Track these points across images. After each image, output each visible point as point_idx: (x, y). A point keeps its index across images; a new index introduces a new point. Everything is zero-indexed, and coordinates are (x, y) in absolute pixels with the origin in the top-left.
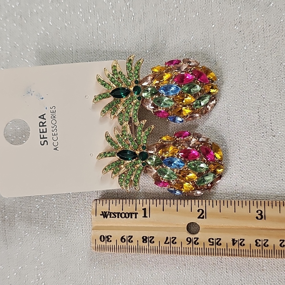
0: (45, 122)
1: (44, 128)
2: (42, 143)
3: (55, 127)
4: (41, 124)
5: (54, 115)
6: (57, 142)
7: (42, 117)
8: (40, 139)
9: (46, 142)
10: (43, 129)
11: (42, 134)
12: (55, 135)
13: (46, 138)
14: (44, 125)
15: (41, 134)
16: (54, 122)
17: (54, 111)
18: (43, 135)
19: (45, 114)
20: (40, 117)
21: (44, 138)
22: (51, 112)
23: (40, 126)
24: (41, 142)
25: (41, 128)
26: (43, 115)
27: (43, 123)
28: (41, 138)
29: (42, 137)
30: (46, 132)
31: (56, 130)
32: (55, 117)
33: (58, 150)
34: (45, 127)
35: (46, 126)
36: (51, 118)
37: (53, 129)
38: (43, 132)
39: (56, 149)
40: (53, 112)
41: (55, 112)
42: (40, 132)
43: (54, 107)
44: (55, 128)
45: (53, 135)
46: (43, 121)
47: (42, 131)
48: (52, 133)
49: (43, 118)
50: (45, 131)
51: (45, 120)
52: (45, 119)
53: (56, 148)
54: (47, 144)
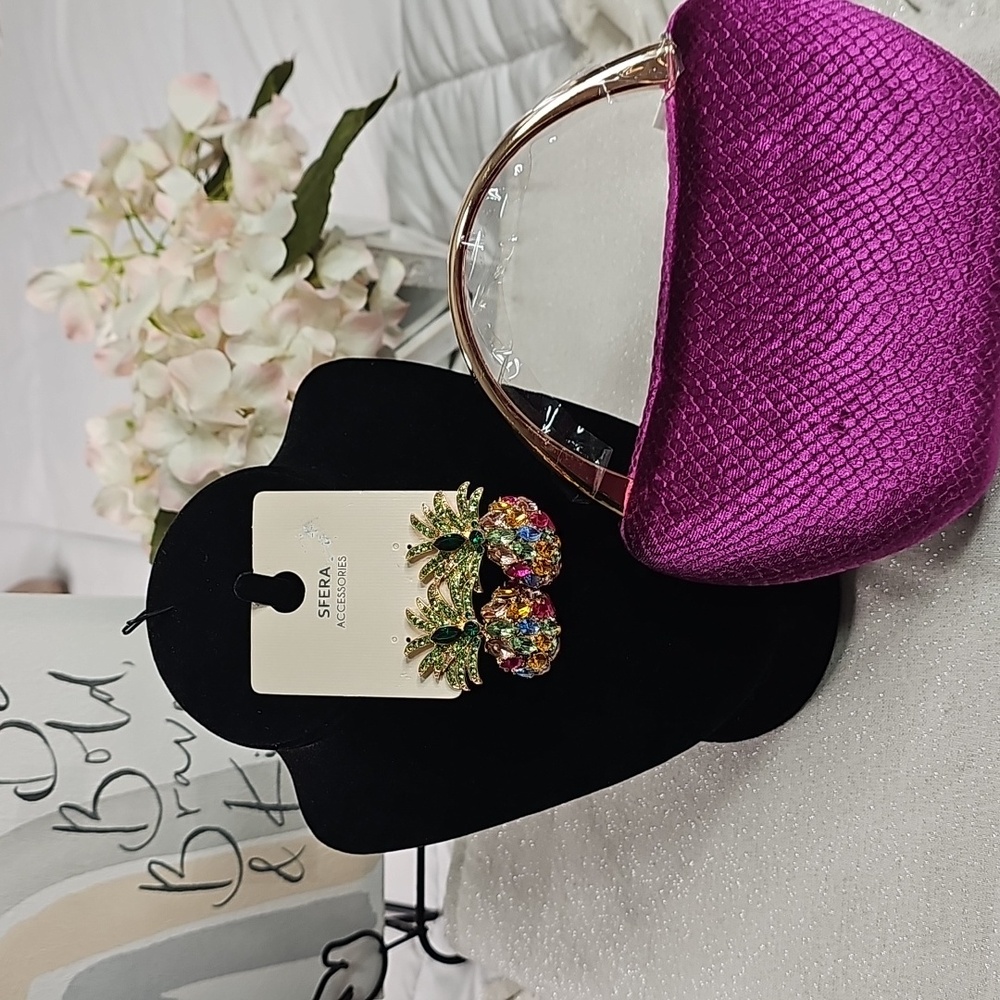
0: (329, 580)
1: (326, 589)
2: (322, 613)
3: (343, 589)
4: (323, 584)
5: (343, 571)
6: (344, 614)
7: (325, 572)
8: (319, 606)
9: (326, 613)
10: (324, 592)
11: (322, 599)
12: (341, 602)
13: (328, 606)
14: (327, 584)
15: (320, 599)
16: (342, 582)
18: (324, 602)
19: (329, 568)
20: (321, 572)
21: (324, 606)
22: (339, 566)
23: (320, 586)
24: (320, 610)
25: (322, 589)
26: (326, 570)
27: (325, 583)
30: (328, 596)
31: (343, 595)
32: (344, 574)
33: (344, 627)
34: (328, 588)
35: (329, 586)
36: (339, 575)
37: (340, 593)
38: (324, 596)
39: (340, 625)
40: (342, 566)
41: (345, 566)
42: (320, 596)
43: (344, 559)
44: (342, 591)
45: (338, 602)
46: (326, 578)
47: (322, 594)
48: (338, 599)
49: (326, 574)
50: (327, 594)
52: (329, 576)
53: (341, 623)
54: (328, 617)
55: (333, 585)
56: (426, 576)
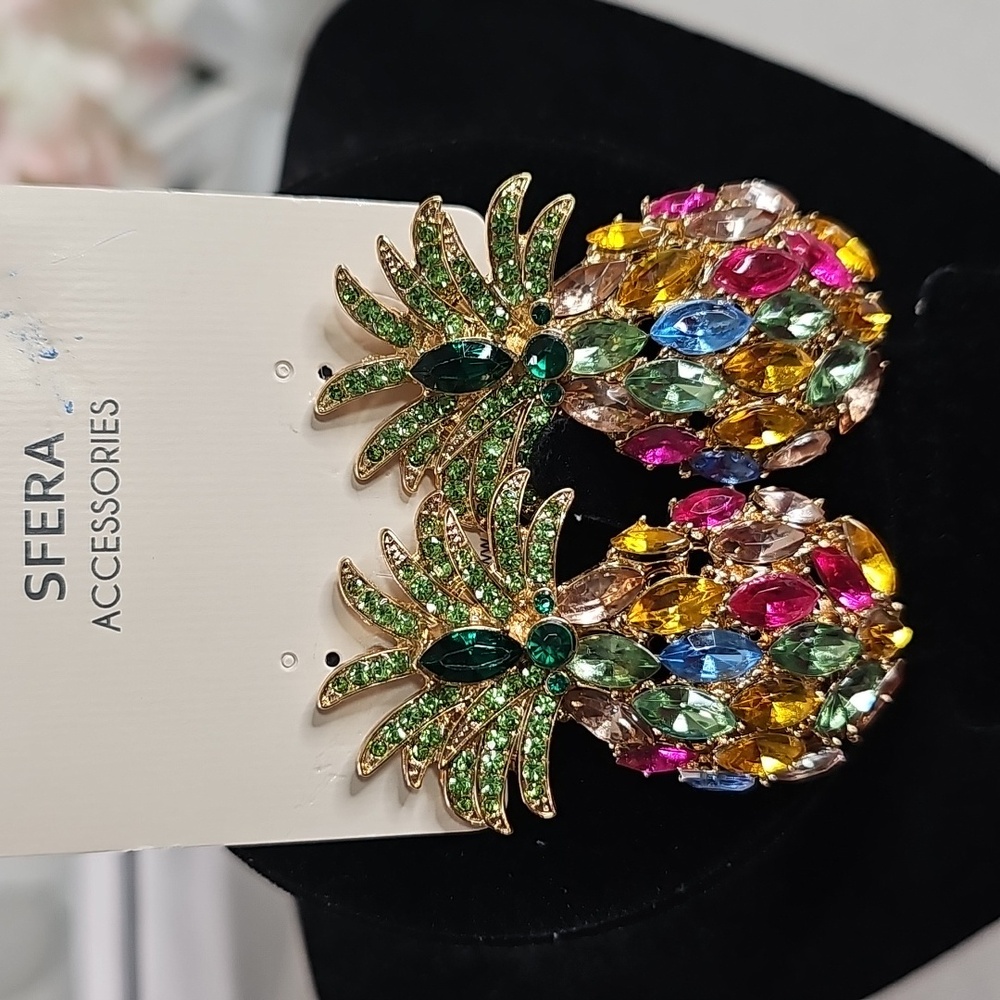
0: (60, 477)
1: (51, 508)
2: (35, 588)
3: (111, 506)
4: (37, 489)
5: (109, 447)
6: (116, 587)
7: (44, 450)
8: (26, 564)
9: (53, 585)
10: (44, 517)
11: (37, 541)
12: (105, 549)
13: (59, 561)
14: (52, 491)
15: (29, 538)
16: (105, 481)
17: (110, 427)
18: (44, 548)
19: (59, 438)
20: (30, 451)
21: (44, 561)
22: (93, 432)
23: (28, 497)
24: (28, 578)
25: (37, 508)
26: (47, 443)
27: (47, 485)
28: (29, 561)
29: (36, 554)
30: (59, 530)
31: (111, 525)
32: (112, 457)
33: (118, 629)
34: (58, 504)
35: (59, 498)
36: (93, 461)
37: (100, 518)
38: (44, 530)
39: (104, 622)
40: (104, 431)
41: (116, 432)
42: (29, 530)
43: (110, 407)
44: (106, 513)
45: (94, 550)
46: (49, 471)
47: (35, 524)
48: (93, 540)
49: (48, 458)
50: (52, 523)
51: (58, 470)
52: (59, 464)
53: (107, 617)
54: (61, 597)
55: (76, 493)
56: (374, 462)
